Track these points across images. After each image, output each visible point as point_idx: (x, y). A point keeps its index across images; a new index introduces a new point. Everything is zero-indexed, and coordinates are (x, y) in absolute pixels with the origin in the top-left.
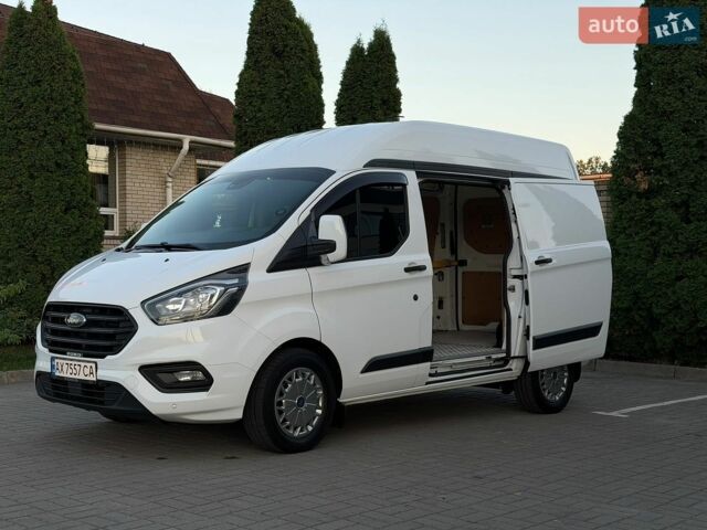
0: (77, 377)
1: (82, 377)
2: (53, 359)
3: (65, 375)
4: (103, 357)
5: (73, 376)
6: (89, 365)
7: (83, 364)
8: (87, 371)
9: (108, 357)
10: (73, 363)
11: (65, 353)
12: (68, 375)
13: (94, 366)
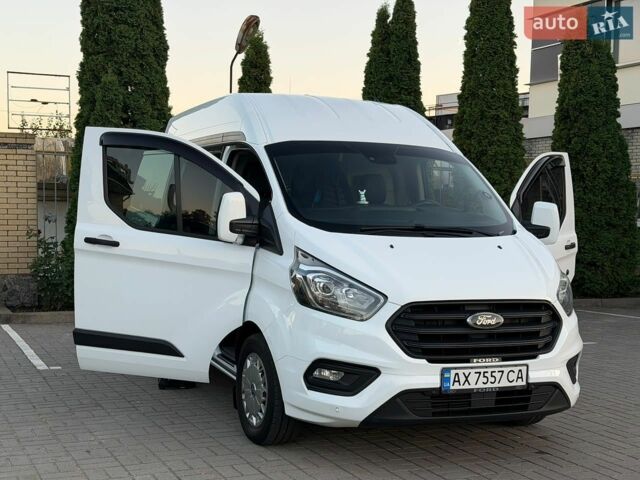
0: (496, 385)
1: (504, 383)
2: (444, 371)
3: (473, 386)
4: (535, 357)
5: (489, 385)
6: (516, 369)
7: (506, 370)
8: (513, 376)
9: (541, 357)
10: (490, 370)
11: (468, 361)
12: (480, 385)
13: (524, 369)
